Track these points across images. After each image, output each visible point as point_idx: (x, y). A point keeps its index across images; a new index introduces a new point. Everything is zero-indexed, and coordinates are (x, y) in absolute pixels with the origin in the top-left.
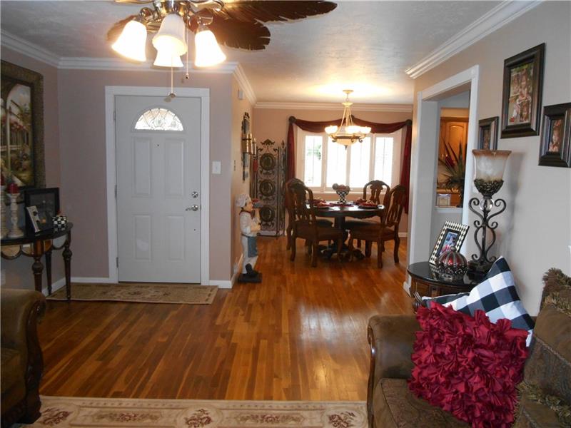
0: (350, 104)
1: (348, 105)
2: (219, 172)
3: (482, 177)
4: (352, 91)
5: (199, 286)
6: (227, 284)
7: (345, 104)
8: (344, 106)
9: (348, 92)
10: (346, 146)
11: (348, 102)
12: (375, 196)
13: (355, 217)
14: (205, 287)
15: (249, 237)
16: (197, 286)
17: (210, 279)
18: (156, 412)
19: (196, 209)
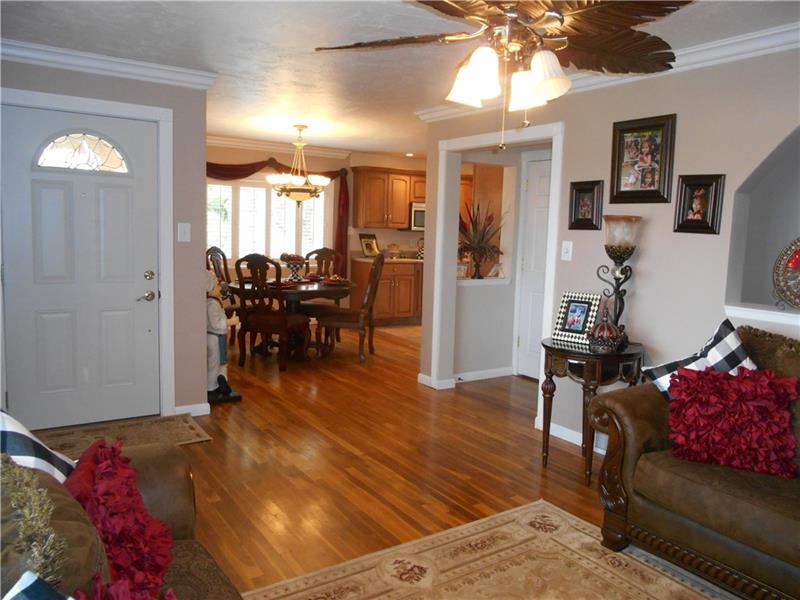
0: (303, 145)
1: (300, 145)
2: (187, 238)
3: (616, 243)
4: (306, 127)
5: (158, 418)
6: (204, 409)
7: (297, 144)
8: (295, 147)
9: (301, 127)
10: (299, 203)
11: (300, 141)
12: (323, 270)
13: (329, 298)
14: (170, 419)
15: (220, 336)
16: (156, 419)
17: (176, 405)
18: (347, 582)
19: (151, 297)
